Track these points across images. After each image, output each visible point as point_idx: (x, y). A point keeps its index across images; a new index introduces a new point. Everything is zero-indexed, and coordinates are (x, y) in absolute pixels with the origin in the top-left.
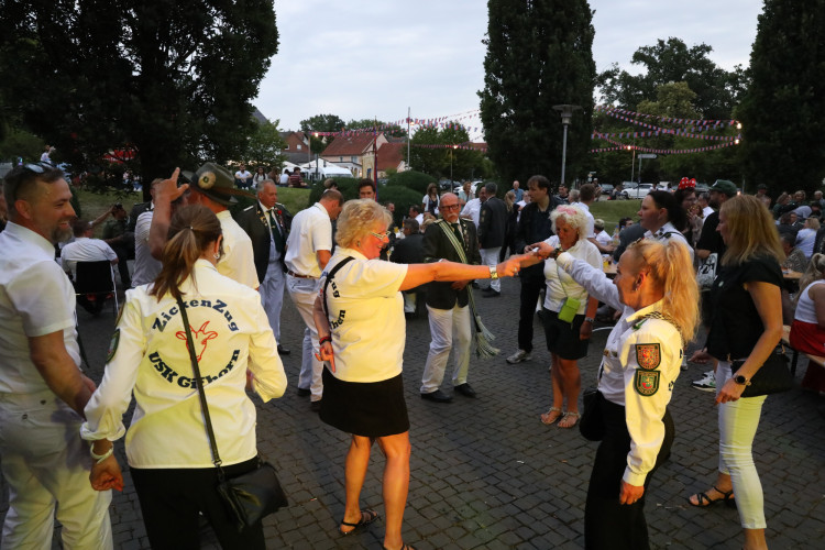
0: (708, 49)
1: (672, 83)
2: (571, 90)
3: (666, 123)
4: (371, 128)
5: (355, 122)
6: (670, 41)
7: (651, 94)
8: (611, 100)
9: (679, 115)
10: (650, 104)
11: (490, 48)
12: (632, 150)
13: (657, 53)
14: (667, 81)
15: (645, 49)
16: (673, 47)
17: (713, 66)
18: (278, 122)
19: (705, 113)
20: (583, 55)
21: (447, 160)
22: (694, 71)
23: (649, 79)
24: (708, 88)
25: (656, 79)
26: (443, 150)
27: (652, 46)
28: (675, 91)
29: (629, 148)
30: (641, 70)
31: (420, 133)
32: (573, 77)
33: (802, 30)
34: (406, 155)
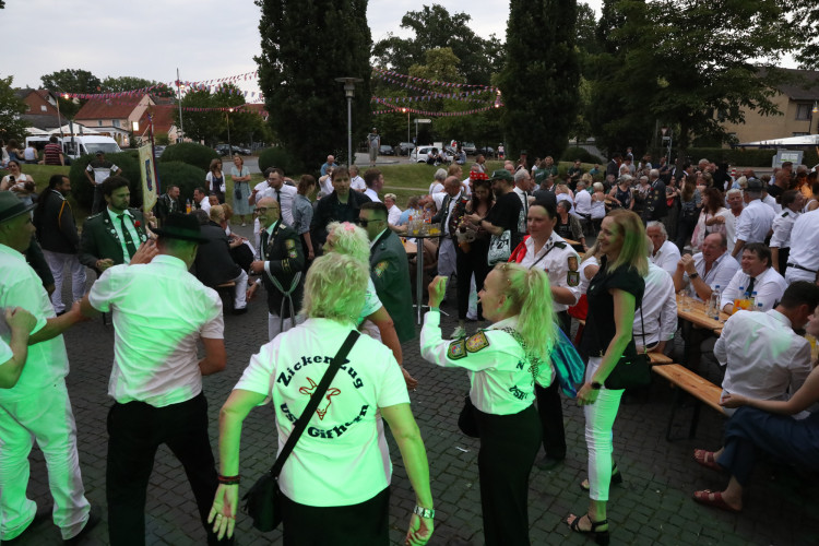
0: (468, 18)
1: (438, 48)
2: (350, 59)
3: (436, 86)
4: (132, 88)
5: (112, 80)
6: (434, 8)
7: (420, 58)
8: (384, 62)
9: (446, 79)
10: (420, 67)
11: (265, 11)
12: (406, 113)
13: (424, 19)
14: (434, 46)
15: (412, 14)
16: (437, 13)
17: (473, 34)
18: (10, 79)
19: (468, 76)
20: (358, 22)
21: (223, 124)
22: (457, 38)
23: (417, 43)
24: (469, 54)
25: (425, 43)
26: (219, 114)
27: (419, 11)
28: (442, 56)
29: (404, 110)
30: (409, 34)
31: (191, 94)
32: (351, 45)
33: (544, 13)
34: (178, 119)
